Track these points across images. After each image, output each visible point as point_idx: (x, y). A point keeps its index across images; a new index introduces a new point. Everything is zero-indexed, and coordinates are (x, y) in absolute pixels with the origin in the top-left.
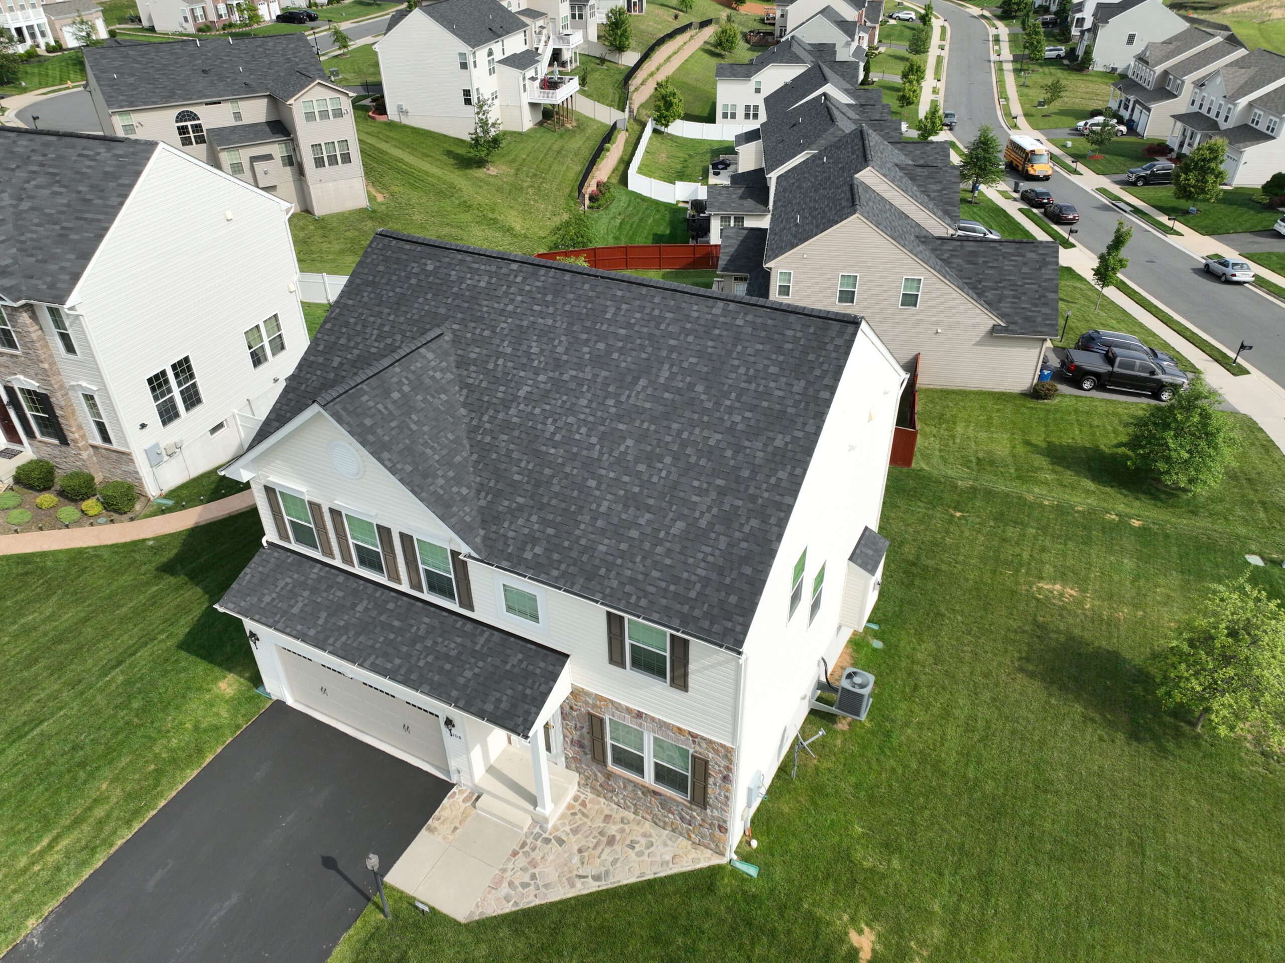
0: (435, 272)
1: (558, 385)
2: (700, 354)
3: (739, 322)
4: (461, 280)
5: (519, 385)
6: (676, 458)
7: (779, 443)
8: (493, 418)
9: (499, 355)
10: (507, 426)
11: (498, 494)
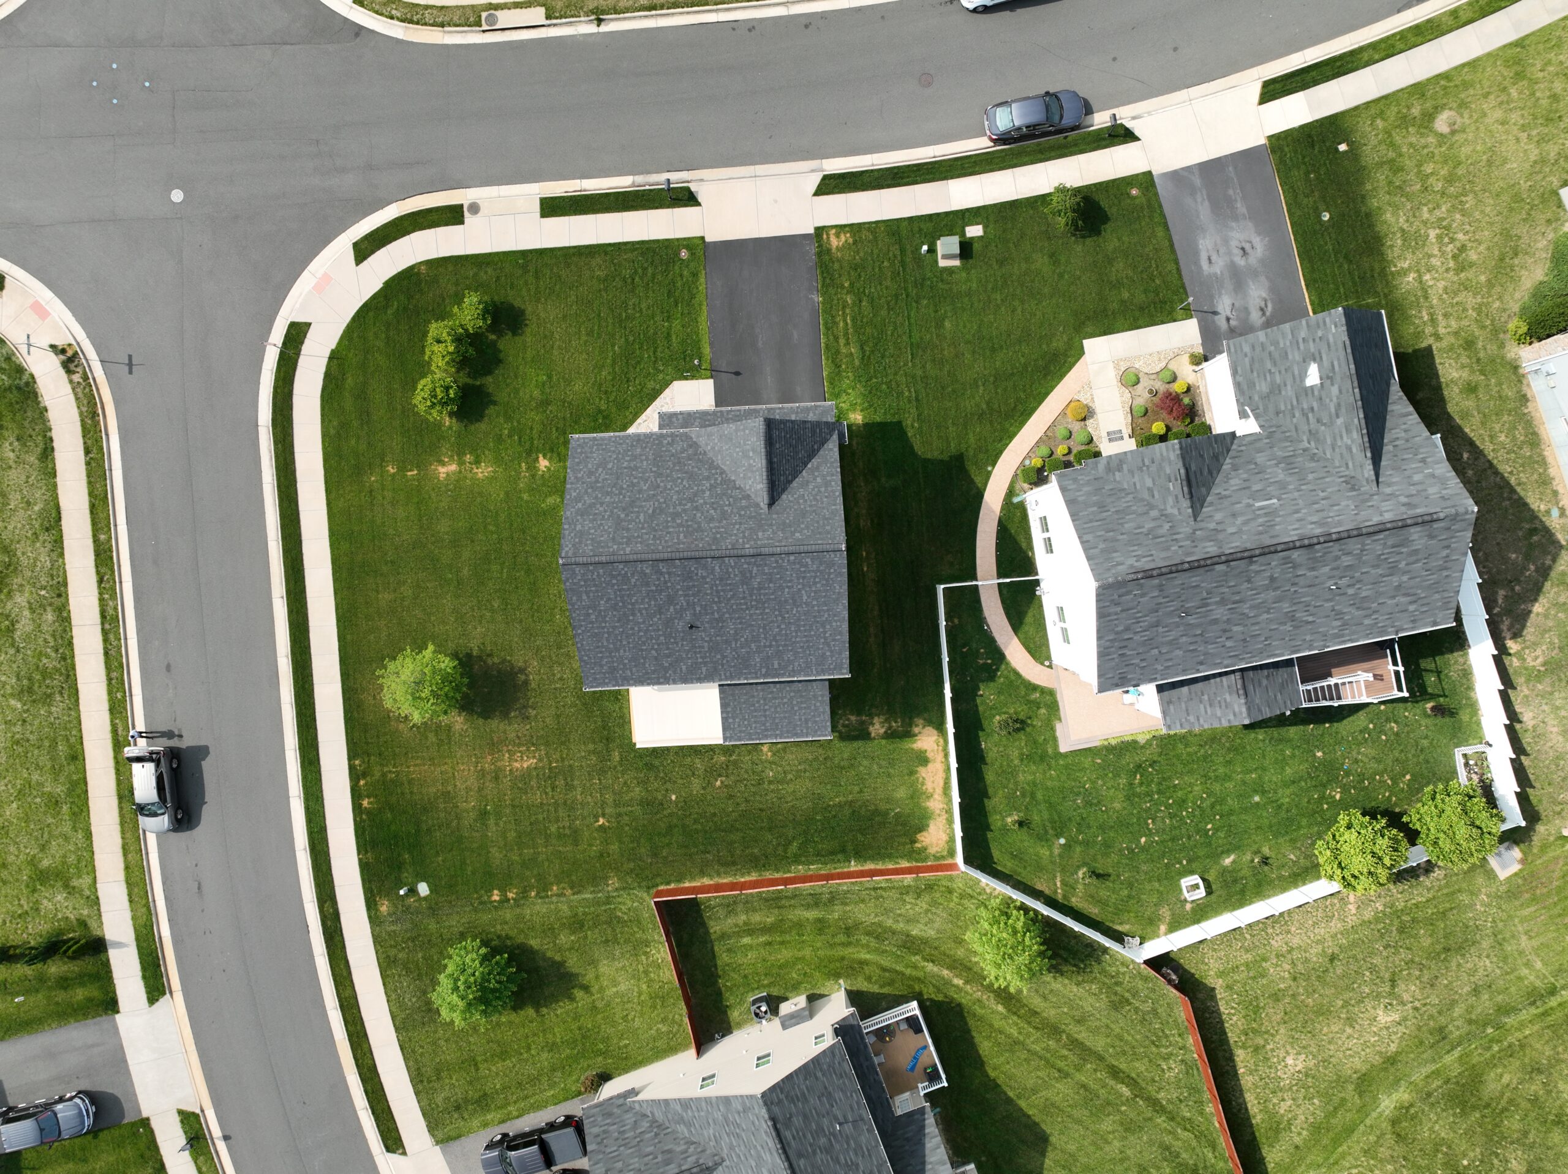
0: (793, 533)
1: (691, 500)
2: (628, 530)
3: (615, 547)
4: (774, 533)
5: (711, 496)
6: (622, 488)
7: (580, 505)
8: (716, 479)
9: (729, 505)
10: (708, 478)
11: (695, 454)
